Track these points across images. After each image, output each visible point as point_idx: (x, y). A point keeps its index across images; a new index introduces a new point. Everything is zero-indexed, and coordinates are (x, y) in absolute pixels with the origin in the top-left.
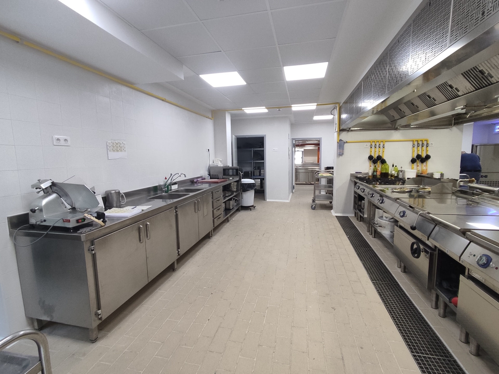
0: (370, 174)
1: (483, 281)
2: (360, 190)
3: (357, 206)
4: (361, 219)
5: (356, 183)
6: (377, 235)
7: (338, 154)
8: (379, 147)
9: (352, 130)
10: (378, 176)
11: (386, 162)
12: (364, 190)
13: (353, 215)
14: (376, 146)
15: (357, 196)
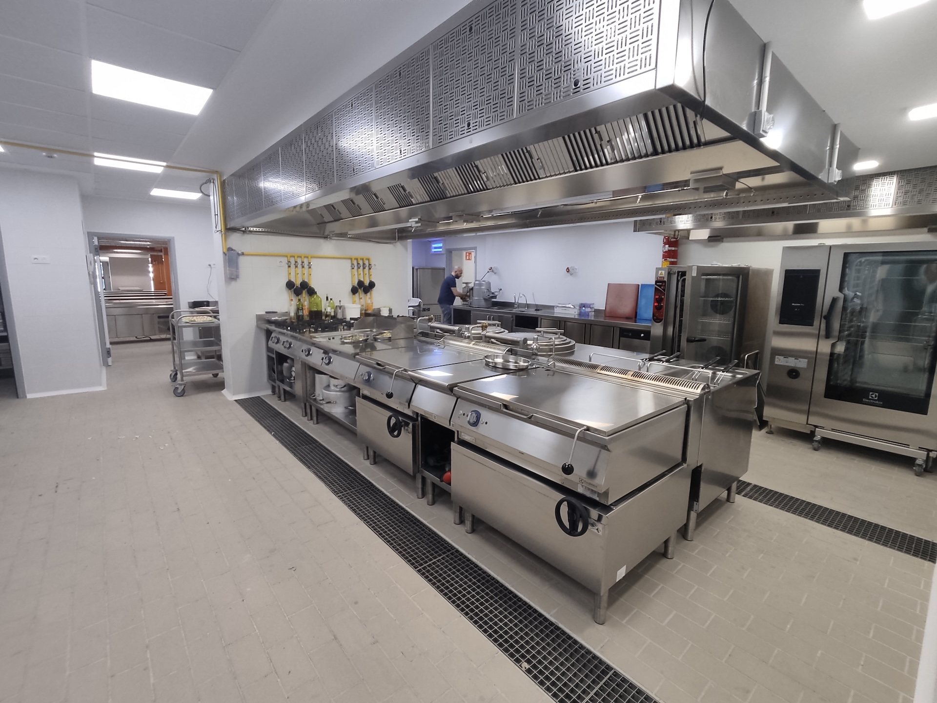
0: (292, 314)
1: (473, 442)
2: (283, 345)
3: (276, 375)
4: (289, 396)
5: (268, 333)
6: (323, 417)
7: (228, 276)
8: (303, 267)
9: (251, 232)
10: (307, 318)
11: (316, 293)
12: (290, 344)
13: (270, 392)
14: (297, 264)
15: (274, 356)
